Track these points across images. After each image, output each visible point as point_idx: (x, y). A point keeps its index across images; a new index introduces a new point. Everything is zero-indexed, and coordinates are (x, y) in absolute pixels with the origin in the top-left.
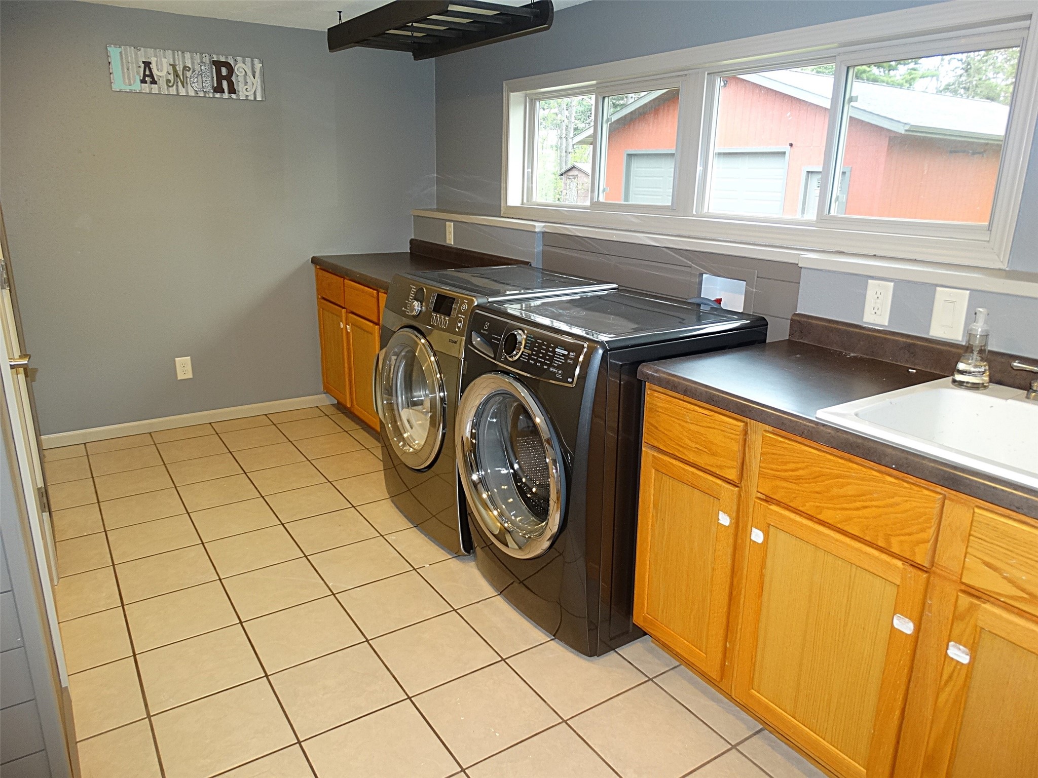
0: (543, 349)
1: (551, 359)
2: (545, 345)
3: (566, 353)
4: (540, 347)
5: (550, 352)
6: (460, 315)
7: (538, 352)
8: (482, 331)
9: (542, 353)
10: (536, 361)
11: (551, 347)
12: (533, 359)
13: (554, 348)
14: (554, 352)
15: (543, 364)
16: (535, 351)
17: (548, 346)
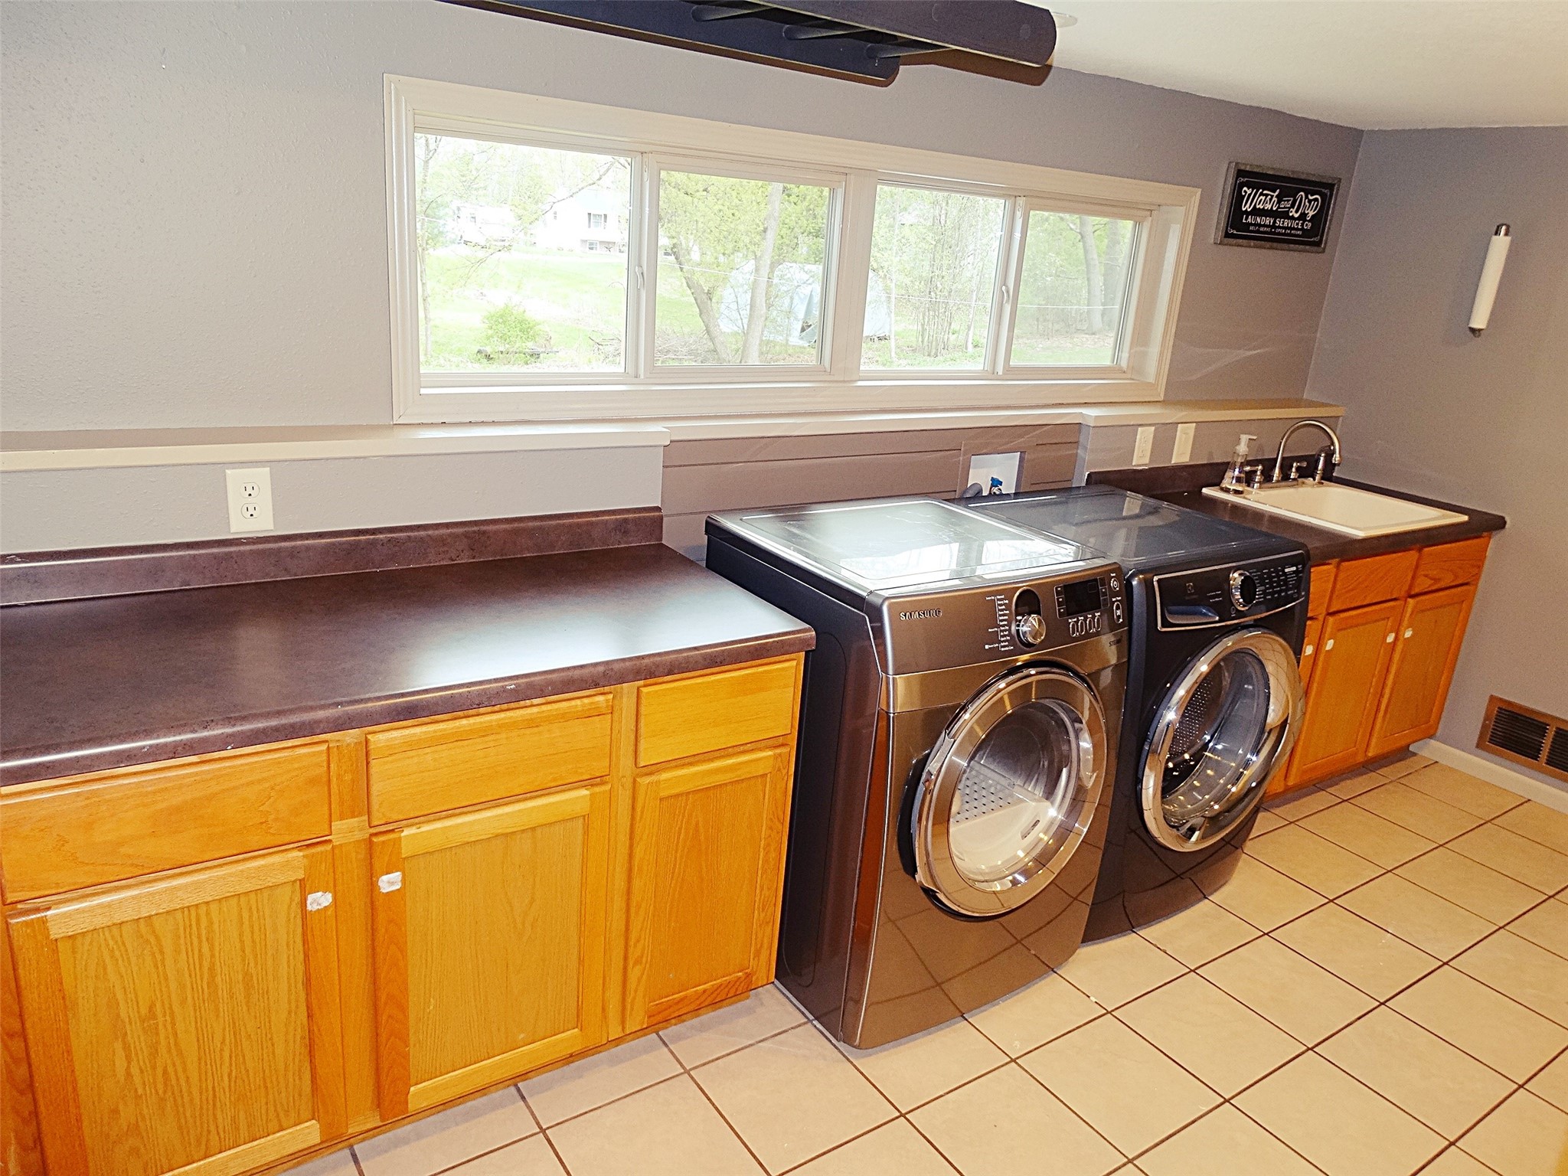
0: (1274, 577)
1: (1286, 582)
2: (1273, 572)
3: (1294, 568)
4: (1270, 578)
5: (1281, 576)
6: (1114, 600)
7: (1271, 583)
8: (1187, 598)
9: (1275, 582)
10: (1272, 594)
11: (1280, 571)
12: (1269, 594)
13: (1283, 571)
14: (1285, 574)
15: (1279, 592)
16: (1267, 583)
17: (1277, 571)
